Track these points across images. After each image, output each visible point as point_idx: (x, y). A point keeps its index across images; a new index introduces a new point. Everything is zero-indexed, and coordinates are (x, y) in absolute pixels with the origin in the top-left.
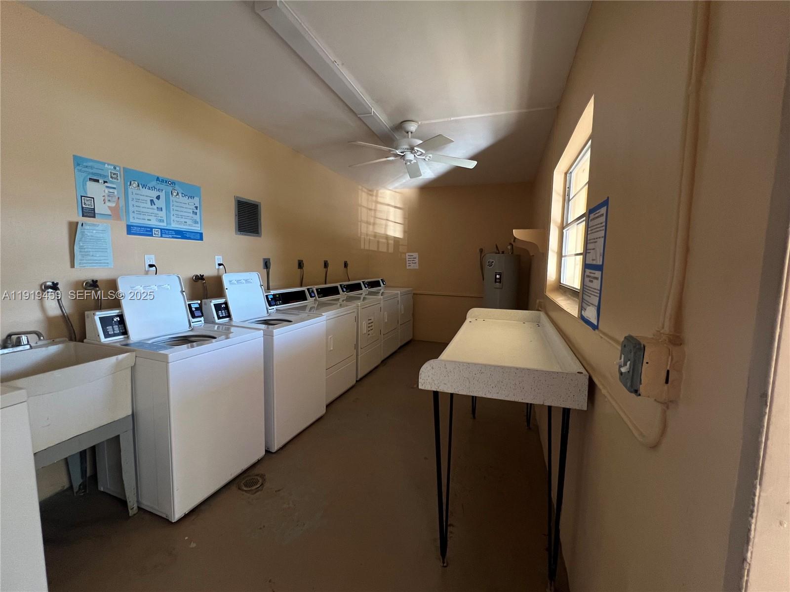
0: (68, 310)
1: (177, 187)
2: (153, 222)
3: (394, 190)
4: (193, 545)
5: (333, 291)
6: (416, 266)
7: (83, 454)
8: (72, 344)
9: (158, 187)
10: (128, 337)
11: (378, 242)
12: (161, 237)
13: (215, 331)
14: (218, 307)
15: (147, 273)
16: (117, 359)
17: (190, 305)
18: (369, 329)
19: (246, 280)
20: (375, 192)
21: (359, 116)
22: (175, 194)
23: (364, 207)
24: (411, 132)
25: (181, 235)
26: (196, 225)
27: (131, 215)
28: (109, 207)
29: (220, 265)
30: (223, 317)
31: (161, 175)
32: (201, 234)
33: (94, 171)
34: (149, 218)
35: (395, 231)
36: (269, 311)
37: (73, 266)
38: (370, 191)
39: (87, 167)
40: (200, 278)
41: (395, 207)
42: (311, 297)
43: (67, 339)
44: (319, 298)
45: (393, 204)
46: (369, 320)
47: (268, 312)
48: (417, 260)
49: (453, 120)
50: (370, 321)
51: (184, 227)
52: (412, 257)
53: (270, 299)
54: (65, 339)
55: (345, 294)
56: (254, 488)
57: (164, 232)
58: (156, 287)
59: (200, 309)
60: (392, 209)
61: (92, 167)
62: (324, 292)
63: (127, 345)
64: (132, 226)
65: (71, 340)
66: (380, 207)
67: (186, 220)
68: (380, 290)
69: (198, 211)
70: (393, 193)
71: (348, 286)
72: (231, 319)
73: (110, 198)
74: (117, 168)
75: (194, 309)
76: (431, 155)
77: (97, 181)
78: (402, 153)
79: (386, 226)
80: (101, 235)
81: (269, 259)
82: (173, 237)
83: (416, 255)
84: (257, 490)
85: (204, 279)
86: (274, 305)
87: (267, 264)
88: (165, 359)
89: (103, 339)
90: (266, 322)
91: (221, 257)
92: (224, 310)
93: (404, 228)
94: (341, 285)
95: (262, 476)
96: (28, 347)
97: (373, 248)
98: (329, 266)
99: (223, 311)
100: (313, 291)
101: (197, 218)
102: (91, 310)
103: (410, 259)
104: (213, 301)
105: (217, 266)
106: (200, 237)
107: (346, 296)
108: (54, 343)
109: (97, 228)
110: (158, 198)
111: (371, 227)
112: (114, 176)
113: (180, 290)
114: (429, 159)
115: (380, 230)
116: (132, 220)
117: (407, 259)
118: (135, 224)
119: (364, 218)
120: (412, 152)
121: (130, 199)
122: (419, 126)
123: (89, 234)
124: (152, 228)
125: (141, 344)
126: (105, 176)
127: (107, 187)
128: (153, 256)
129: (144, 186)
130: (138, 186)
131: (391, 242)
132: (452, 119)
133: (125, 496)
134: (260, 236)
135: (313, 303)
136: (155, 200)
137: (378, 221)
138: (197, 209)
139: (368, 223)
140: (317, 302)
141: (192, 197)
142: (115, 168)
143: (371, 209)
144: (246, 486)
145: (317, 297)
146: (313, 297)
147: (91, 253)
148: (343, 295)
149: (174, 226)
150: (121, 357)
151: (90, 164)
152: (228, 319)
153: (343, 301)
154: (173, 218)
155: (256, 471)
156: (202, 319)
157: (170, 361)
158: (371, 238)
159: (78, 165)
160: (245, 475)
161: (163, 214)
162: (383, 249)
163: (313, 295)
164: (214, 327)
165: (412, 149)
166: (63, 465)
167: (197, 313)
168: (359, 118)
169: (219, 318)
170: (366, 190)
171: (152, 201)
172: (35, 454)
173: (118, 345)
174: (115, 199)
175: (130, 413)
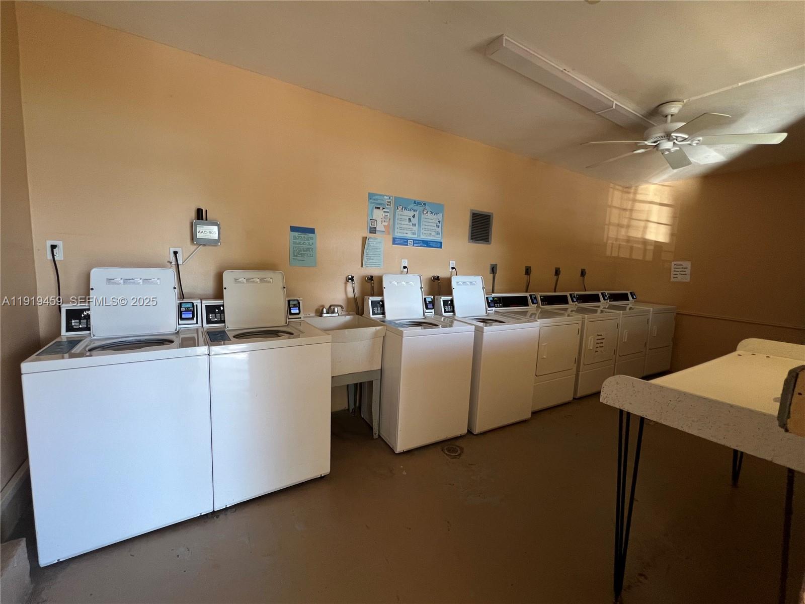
0: (357, 295)
1: (427, 207)
2: (410, 235)
3: (661, 183)
4: (404, 473)
5: (562, 300)
6: (687, 279)
7: (356, 385)
8: (357, 316)
9: (414, 208)
10: (385, 317)
11: (632, 248)
12: (413, 246)
13: (442, 321)
14: (445, 302)
15: (402, 272)
16: (376, 329)
17: (425, 299)
18: (598, 345)
19: (471, 282)
20: (633, 188)
21: (597, 113)
22: (425, 212)
23: (615, 207)
24: (672, 115)
25: (427, 244)
26: (438, 236)
27: (396, 230)
28: (384, 226)
29: (453, 268)
30: (449, 312)
31: (417, 199)
32: (441, 243)
33: (379, 201)
34: (406, 232)
35: (658, 233)
36: (488, 311)
37: (362, 266)
38: (627, 188)
39: (374, 199)
40: (437, 278)
41: (661, 204)
42: (533, 303)
43: (355, 313)
44: (542, 305)
45: (658, 201)
46: (598, 335)
47: (486, 312)
48: (688, 271)
49: (741, 86)
50: (600, 337)
51: (430, 238)
52: (681, 267)
53: (490, 301)
54: (354, 313)
55: (576, 305)
56: (453, 454)
57: (416, 242)
58: (405, 283)
59: (432, 302)
60: (656, 208)
61: (377, 199)
62: (548, 300)
63: (383, 321)
64: (396, 238)
65: (357, 314)
66: (638, 206)
67: (431, 232)
68: (628, 305)
69: (440, 225)
70: (661, 187)
71: (580, 296)
72: (454, 314)
73: (385, 220)
74: (391, 198)
75: (428, 302)
76: (701, 138)
77: (379, 208)
78: (655, 142)
79: (645, 228)
80: (378, 245)
81: (496, 264)
82: (421, 246)
83: (688, 264)
84: (455, 457)
85: (439, 280)
86: (493, 307)
87: (493, 269)
88: (401, 334)
89: (372, 316)
90: (484, 321)
91: (454, 262)
92: (450, 304)
93: (673, 229)
94: (571, 295)
95: (462, 449)
96: (337, 314)
97: (624, 254)
98: (561, 274)
99: (449, 307)
100: (535, 298)
101: (439, 230)
102: (368, 295)
103: (677, 270)
104: (442, 298)
105: (450, 270)
106: (439, 245)
107: (577, 307)
108: (349, 315)
109: (376, 241)
110: (414, 216)
111: (623, 232)
112: (389, 204)
113: (420, 286)
114: (697, 144)
115: (635, 234)
116: (396, 234)
117: (673, 269)
118: (397, 237)
119: (614, 219)
120: (669, 140)
121: (396, 218)
122: (684, 106)
123: (372, 245)
124: (407, 240)
125: (390, 322)
126: (384, 204)
127: (384, 212)
128: (406, 261)
129: (406, 209)
130: (402, 209)
131: (651, 248)
132: (740, 84)
133: (372, 424)
134: (490, 244)
135: (535, 309)
136: (412, 219)
137: (634, 223)
138: (440, 223)
139: (620, 226)
140: (540, 310)
141: (437, 214)
142: (390, 198)
143: (625, 210)
144: (448, 451)
145: (541, 304)
146: (535, 303)
147: (372, 258)
148: (572, 305)
149: (423, 237)
150: (378, 328)
151: (376, 197)
152: (452, 313)
153: (572, 311)
154: (422, 231)
155: (458, 443)
156: (433, 311)
157: (404, 335)
158: (622, 243)
159: (370, 199)
160: (449, 443)
161: (415, 228)
162: (637, 256)
163: (535, 301)
164: (441, 318)
165: (668, 137)
166: (346, 388)
167: (430, 306)
168: (598, 115)
169: (446, 312)
170: (620, 188)
171: (410, 219)
172: (332, 377)
173: (378, 320)
174: (388, 220)
175: (380, 368)
